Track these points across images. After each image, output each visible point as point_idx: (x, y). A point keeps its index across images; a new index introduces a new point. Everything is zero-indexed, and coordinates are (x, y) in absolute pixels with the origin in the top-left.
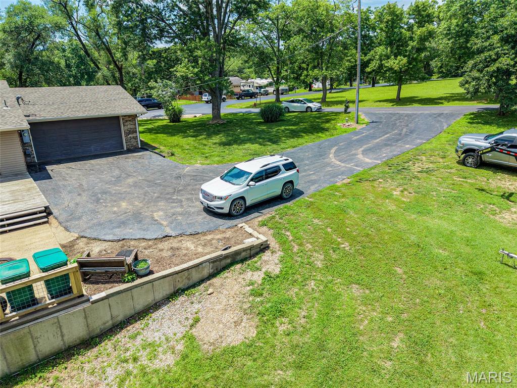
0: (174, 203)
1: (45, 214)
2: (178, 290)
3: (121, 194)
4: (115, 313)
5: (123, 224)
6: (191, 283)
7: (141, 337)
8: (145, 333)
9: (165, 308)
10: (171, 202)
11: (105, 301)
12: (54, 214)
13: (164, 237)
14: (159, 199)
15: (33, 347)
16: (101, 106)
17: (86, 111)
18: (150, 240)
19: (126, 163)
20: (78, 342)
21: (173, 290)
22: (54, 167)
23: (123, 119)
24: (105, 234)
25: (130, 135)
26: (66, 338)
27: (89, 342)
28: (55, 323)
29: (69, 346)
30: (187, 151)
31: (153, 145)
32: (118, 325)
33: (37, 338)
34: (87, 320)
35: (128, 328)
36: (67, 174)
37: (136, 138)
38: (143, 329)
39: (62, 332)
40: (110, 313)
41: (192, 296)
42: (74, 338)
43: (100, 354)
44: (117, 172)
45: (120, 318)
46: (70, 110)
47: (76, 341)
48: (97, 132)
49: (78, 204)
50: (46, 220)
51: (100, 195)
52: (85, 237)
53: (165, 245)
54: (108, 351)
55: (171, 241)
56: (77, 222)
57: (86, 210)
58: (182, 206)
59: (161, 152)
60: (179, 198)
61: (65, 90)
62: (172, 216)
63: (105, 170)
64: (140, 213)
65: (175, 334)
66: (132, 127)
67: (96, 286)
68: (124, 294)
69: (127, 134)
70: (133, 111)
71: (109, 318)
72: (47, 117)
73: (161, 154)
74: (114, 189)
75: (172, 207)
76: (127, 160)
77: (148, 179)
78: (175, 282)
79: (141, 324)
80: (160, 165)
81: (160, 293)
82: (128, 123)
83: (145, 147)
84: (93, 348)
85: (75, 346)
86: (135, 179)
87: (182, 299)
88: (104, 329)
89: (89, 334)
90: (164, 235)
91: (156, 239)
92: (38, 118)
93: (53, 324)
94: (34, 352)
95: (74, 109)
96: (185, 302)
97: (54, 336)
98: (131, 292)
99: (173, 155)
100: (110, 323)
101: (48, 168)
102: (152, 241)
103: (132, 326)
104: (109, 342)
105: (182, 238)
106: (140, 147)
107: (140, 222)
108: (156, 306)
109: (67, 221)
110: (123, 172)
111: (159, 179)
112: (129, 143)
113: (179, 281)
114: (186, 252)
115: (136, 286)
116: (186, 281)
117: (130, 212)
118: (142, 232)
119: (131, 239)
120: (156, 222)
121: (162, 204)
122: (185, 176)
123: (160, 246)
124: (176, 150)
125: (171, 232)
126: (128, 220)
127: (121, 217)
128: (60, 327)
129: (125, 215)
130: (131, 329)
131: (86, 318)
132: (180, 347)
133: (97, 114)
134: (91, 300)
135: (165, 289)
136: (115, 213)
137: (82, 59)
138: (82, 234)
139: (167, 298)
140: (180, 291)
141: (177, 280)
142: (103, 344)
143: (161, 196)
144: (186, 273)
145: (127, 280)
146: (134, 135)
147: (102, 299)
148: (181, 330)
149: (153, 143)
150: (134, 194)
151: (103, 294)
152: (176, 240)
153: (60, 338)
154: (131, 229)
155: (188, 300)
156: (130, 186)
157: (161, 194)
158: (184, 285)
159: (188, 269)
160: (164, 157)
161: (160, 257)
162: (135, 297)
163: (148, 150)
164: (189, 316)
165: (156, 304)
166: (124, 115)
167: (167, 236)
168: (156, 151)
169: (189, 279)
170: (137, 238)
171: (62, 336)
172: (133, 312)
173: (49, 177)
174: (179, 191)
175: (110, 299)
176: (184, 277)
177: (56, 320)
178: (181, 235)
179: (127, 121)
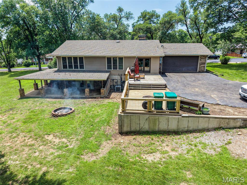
0: (222, 93)
1: (165, 86)
2: (220, 128)
3: (196, 86)
4: (190, 125)
5: (197, 95)
6: (228, 126)
7: (199, 139)
8: (201, 138)
9: (213, 132)
10: (221, 93)
11: (187, 118)
12: (168, 87)
13: (216, 104)
14: (214, 90)
15: (158, 125)
16: (192, 51)
17: (185, 52)
18: (209, 103)
19: (198, 76)
20: (173, 131)
21: (218, 126)
22: (168, 74)
23: (200, 57)
24: (188, 97)
25: (202, 65)
26: (169, 127)
27: (176, 133)
28: (167, 119)
29: (169, 131)
30: (231, 75)
31: (212, 71)
32: (189, 131)
33: (160, 122)
34: (178, 123)
35: (194, 134)
36: (173, 76)
37: (204, 67)
38: (200, 137)
39: (168, 124)
40: (187, 124)
41: (228, 132)
42: (172, 128)
43: (180, 138)
44: (194, 79)
45: (191, 129)
46: (179, 52)
47: (172, 130)
48: (188, 62)
49: (177, 86)
50: (165, 88)
51: (186, 85)
52: (180, 97)
53: (217, 107)
54: (184, 139)
55: (220, 106)
56: (177, 91)
57: (181, 88)
58: (227, 95)
59: (216, 74)
60: (225, 92)
61: (178, 44)
62: (221, 97)
63: (188, 77)
64: (205, 94)
65: (216, 144)
66: (204, 61)
67: (184, 112)
68: (195, 118)
69: (200, 64)
70: (206, 53)
71: (187, 126)
72: (170, 54)
73: (216, 75)
74: (192, 84)
75: (221, 95)
76: (199, 75)
77: (209, 83)
78: (221, 122)
79: (200, 134)
80: (215, 79)
81: (211, 125)
82: (202, 59)
83: (207, 71)
84: (178, 135)
85: (171, 132)
86: (202, 82)
87: (222, 132)
88: (184, 130)
89: (178, 129)
90: (217, 103)
91: (212, 104)
92: (167, 54)
93: (166, 119)
94: (158, 127)
95: (181, 52)
96: (224, 133)
97: (165, 124)
98: (199, 119)
99: (223, 75)
100: (186, 129)
101: (166, 74)
102: (210, 104)
103: (196, 134)
104: (184, 136)
105: (226, 107)
106: (205, 71)
107: (205, 96)
108: (208, 130)
109: (173, 90)
110: (197, 79)
111: (214, 84)
112: (200, 69)
113: (222, 123)
114: (228, 112)
115: (202, 117)
116: (226, 125)
117: (200, 92)
118: (205, 100)
119: (200, 101)
120: (213, 98)
121: (216, 92)
122: (229, 84)
123: (214, 107)
124: (225, 74)
125: (220, 103)
126: (199, 95)
127: (195, 93)
128: (168, 121)
129: (197, 93)
130: (195, 135)
131: (178, 122)
132: (219, 150)
133: (190, 54)
134: (182, 115)
135: (214, 124)
136: (192, 91)
137: (182, 38)
138: (179, 95)
139: (214, 129)
140: (222, 128)
141: (222, 122)
142: (182, 135)
143: (215, 90)
144: (227, 120)
145: (198, 113)
146: (204, 65)
147: (186, 117)
148: (220, 144)
149: (212, 70)
150: (202, 87)
151: (187, 115)
152: (223, 107)
153: (167, 126)
154: (200, 98)
155: (225, 133)
156: (200, 84)
157: (215, 89)
158: (225, 126)
159: (229, 119)
160: (218, 76)
161: (214, 110)
162: (200, 122)
163: (209, 73)
164: (225, 139)
165: (208, 129)
166: (202, 55)
167: (218, 104)
168: (214, 73)
169: (228, 124)
170: (203, 101)
171: (168, 126)
172: (197, 128)
173: (167, 76)
174: (225, 89)
175: (189, 118)
176: (226, 122)
177: (168, 118)
178: (226, 105)
179: (202, 58)
